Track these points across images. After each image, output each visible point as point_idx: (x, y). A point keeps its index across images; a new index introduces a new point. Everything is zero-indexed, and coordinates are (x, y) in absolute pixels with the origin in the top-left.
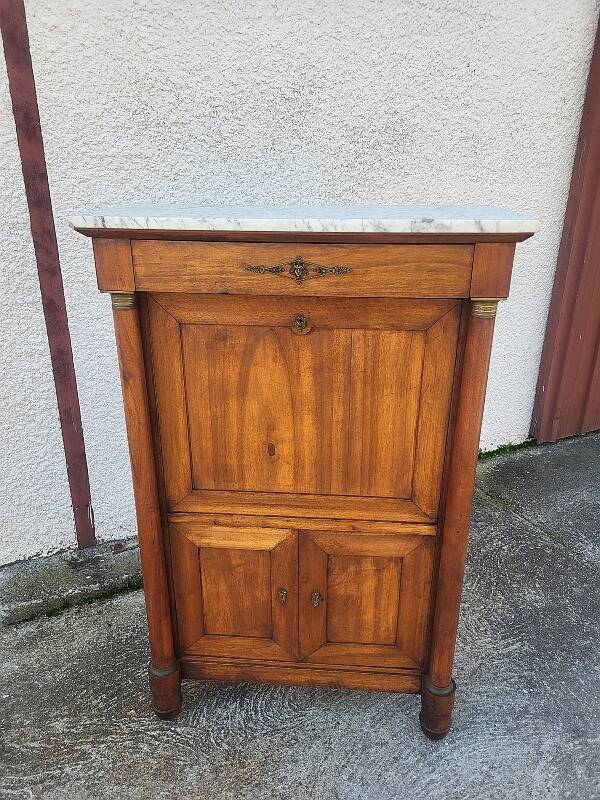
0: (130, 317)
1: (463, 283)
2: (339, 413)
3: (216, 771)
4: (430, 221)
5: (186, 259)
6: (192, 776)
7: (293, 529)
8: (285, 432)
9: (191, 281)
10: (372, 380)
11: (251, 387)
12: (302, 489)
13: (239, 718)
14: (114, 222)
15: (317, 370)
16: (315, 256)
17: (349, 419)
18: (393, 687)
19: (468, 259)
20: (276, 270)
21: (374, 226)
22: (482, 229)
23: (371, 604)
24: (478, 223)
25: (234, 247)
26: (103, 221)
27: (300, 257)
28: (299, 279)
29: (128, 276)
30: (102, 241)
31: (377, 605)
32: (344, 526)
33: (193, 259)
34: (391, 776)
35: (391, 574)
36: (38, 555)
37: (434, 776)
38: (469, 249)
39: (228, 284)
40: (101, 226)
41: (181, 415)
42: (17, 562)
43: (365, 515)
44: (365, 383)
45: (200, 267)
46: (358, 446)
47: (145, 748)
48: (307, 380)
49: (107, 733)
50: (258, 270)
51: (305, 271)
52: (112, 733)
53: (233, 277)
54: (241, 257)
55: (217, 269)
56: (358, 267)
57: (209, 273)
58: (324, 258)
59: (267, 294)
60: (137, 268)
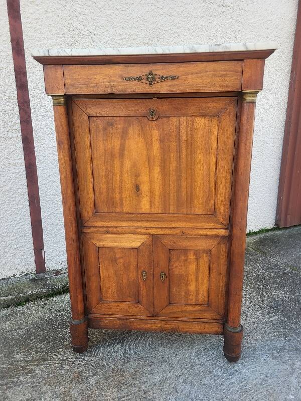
0: (62, 109)
1: (238, 82)
2: (173, 166)
3: (107, 378)
4: (219, 45)
5: (92, 75)
6: (92, 381)
7: (149, 234)
8: (144, 178)
9: (94, 87)
10: (191, 145)
11: (126, 152)
12: (153, 210)
13: (121, 353)
14: (54, 53)
15: (161, 141)
16: (160, 70)
17: (178, 170)
18: (207, 330)
19: (240, 69)
20: (139, 79)
21: (190, 49)
22: (247, 48)
23: (194, 280)
24: (245, 45)
25: (116, 67)
26: (48, 52)
27: (151, 72)
28: (151, 83)
29: (61, 85)
30: (48, 66)
31: (197, 280)
32: (177, 232)
33: (95, 74)
34: (207, 380)
35: (205, 259)
36: (14, 276)
37: (233, 381)
38: (240, 62)
39: (113, 88)
40: (47, 55)
41: (89, 169)
42: (2, 279)
43: (190, 225)
44: (187, 147)
45: (98, 79)
46: (184, 184)
47: (67, 367)
48: (156, 146)
49: (45, 360)
50: (130, 79)
51: (154, 79)
52: (48, 360)
53: (116, 84)
54: (120, 73)
55: (108, 80)
56: (182, 76)
57: (103, 82)
58: (164, 71)
59: (134, 93)
60: (66, 81)
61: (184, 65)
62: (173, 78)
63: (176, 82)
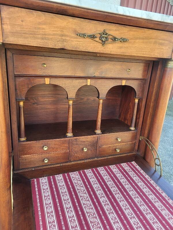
5: (40, 23)
9: (42, 39)
16: (113, 30)
20: (93, 37)
25: (70, 19)
28: (103, 43)
33: (45, 24)
39: (65, 43)
45: (48, 29)
50: (84, 36)
51: (107, 39)
53: (68, 38)
54: (74, 27)
55: (59, 32)
56: (131, 39)
57: (54, 35)
58: (117, 32)
59: (87, 51)
60: (4, 26)
61: (134, 29)
62: (124, 40)
63: (126, 45)
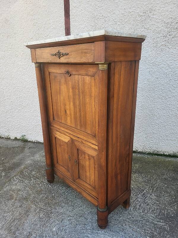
1: (93, 56)
2: (77, 103)
5: (42, 53)
7: (71, 138)
8: (67, 107)
9: (43, 59)
10: (83, 92)
11: (61, 92)
12: (72, 125)
15: (73, 88)
17: (79, 105)
19: (93, 48)
20: (55, 55)
21: (67, 38)
23: (88, 171)
24: (89, 33)
27: (59, 51)
28: (59, 57)
29: (35, 58)
30: (32, 49)
31: (90, 171)
32: (80, 140)
35: (92, 161)
38: (93, 44)
39: (48, 60)
43: (85, 139)
44: (82, 93)
45: (44, 55)
46: (82, 114)
48: (71, 90)
50: (52, 55)
51: (60, 55)
54: (50, 52)
56: (69, 53)
58: (63, 50)
60: (36, 56)
61: (70, 46)
62: (66, 54)
63: (68, 56)
